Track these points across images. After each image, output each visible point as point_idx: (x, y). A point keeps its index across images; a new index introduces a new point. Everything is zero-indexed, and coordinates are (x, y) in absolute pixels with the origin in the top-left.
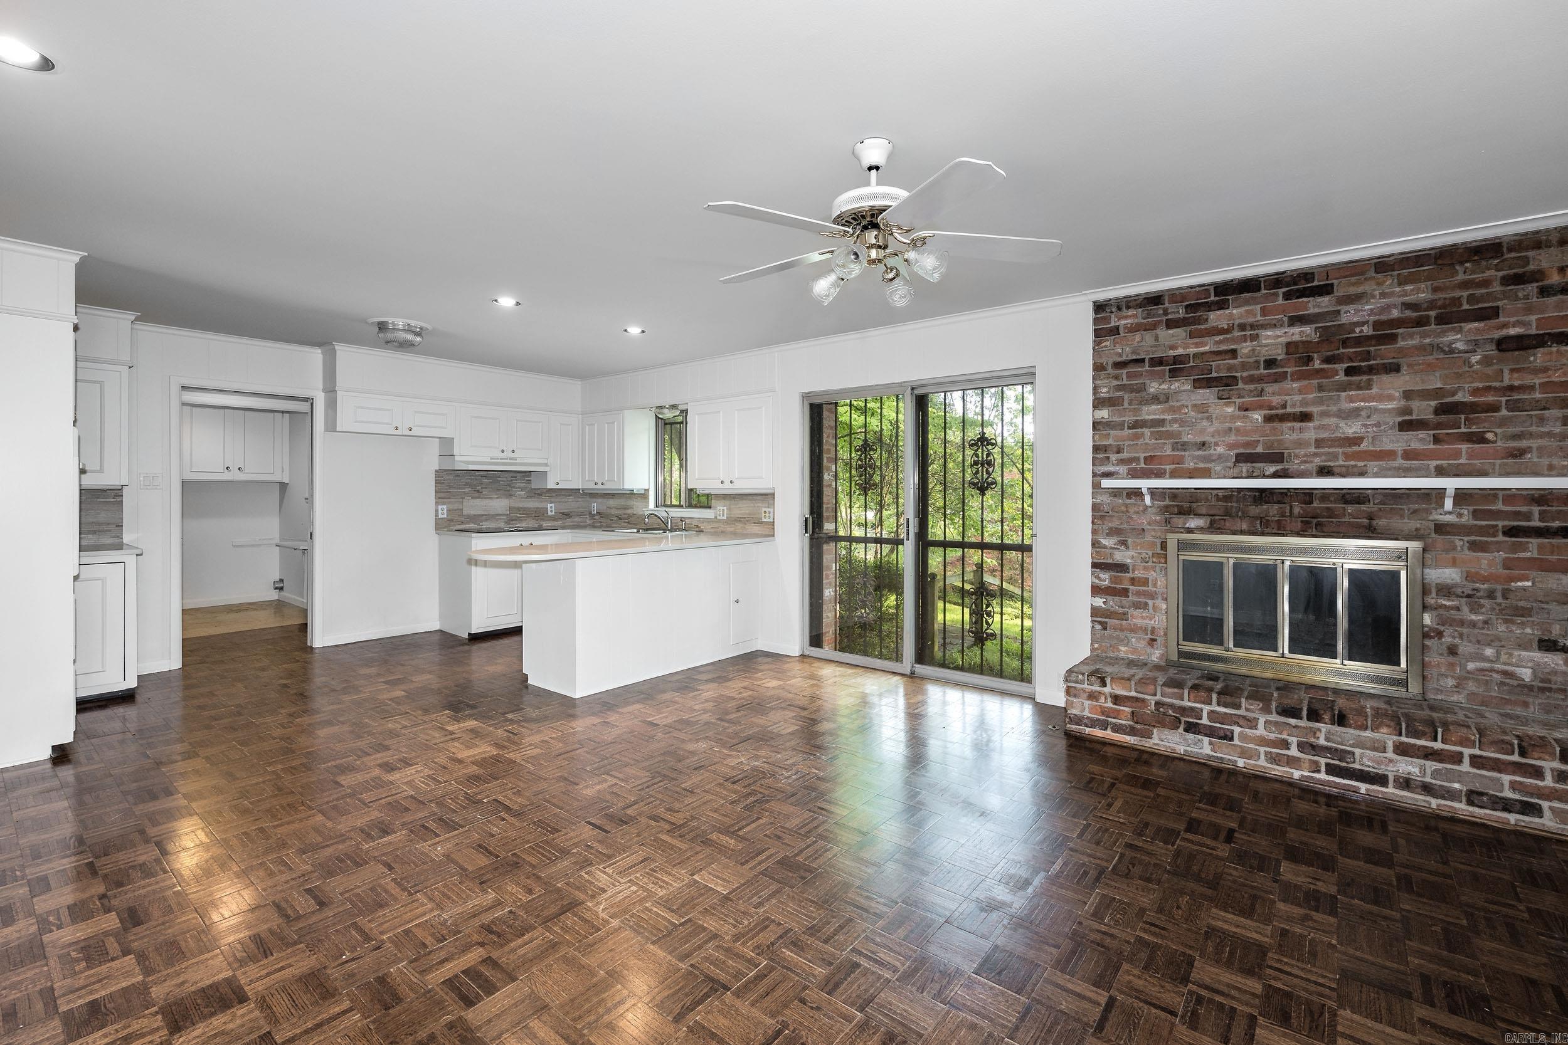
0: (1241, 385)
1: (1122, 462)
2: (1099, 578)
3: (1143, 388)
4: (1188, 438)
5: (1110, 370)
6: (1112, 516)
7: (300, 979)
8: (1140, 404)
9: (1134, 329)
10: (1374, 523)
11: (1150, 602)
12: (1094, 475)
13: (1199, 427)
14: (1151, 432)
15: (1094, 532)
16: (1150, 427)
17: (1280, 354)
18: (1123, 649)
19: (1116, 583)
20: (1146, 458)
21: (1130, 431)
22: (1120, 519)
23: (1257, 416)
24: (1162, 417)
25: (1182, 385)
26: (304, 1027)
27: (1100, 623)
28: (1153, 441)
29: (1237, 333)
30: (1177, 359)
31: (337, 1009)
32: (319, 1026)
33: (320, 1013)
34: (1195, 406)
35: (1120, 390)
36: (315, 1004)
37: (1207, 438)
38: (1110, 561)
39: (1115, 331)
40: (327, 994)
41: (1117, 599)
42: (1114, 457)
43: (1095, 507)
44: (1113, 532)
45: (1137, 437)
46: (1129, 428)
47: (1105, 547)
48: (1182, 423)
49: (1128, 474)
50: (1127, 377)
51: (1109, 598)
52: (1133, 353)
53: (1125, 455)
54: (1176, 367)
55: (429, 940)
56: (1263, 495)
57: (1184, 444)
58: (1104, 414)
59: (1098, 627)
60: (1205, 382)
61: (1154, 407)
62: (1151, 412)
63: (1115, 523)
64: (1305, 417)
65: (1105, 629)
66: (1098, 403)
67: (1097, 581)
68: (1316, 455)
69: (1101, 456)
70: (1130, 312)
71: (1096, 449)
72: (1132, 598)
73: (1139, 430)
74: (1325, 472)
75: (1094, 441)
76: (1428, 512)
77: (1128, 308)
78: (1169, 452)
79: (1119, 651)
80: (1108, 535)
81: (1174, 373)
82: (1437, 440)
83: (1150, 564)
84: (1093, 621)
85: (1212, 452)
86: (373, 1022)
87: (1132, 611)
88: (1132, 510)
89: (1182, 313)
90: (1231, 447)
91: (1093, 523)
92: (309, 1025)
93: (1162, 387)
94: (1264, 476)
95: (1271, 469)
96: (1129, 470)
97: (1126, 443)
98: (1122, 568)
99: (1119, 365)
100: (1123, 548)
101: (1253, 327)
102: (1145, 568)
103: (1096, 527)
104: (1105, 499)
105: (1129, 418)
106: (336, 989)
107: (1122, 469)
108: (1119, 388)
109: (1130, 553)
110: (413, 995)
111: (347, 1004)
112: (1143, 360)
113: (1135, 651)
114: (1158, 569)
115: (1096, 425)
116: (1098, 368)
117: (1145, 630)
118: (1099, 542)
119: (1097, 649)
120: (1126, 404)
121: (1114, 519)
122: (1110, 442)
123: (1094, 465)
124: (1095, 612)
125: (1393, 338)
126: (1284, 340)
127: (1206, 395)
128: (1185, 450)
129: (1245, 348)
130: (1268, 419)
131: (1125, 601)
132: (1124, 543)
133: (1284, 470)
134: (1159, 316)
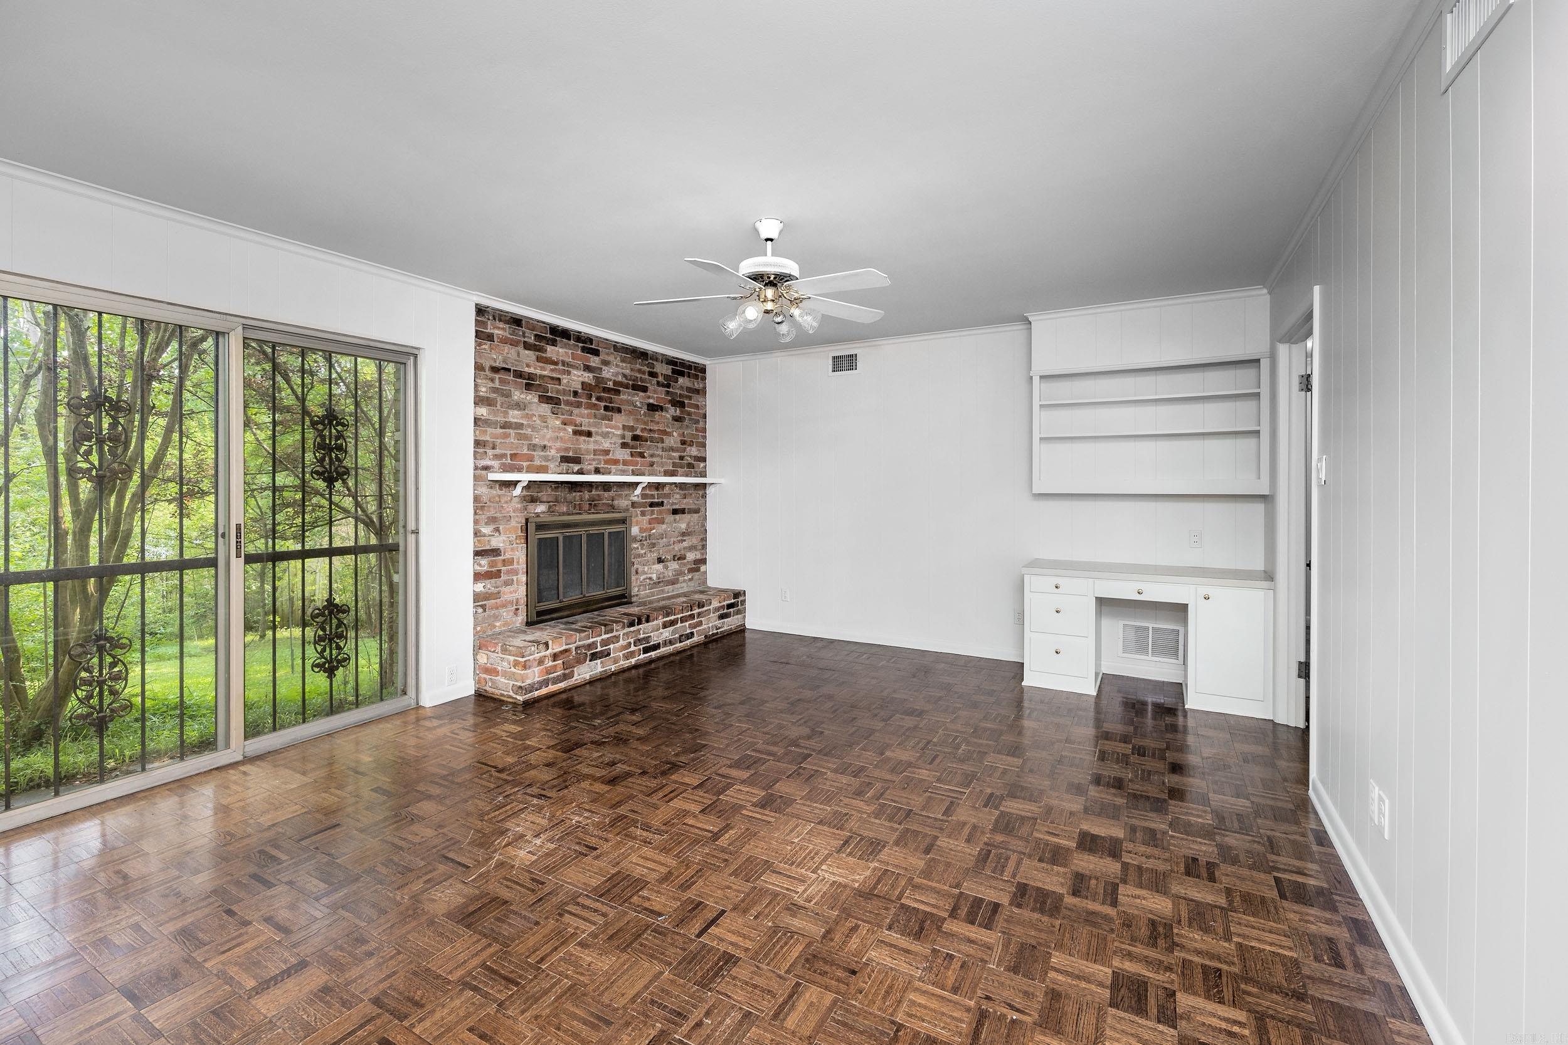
0: (562, 406)
1: (497, 457)
2: (480, 565)
3: (508, 395)
4: (536, 441)
5: (488, 373)
6: (489, 507)
7: (1059, 1033)
8: (508, 408)
9: (504, 341)
10: (616, 502)
11: (515, 578)
12: (476, 468)
13: (542, 433)
14: (516, 433)
15: (476, 522)
16: (515, 429)
17: (578, 388)
18: (498, 624)
19: (493, 567)
20: (511, 455)
21: (501, 431)
22: (495, 508)
23: (570, 429)
24: (521, 421)
25: (532, 397)
26: (1088, 986)
27: (481, 606)
28: (516, 441)
29: (560, 367)
30: (531, 377)
31: (1060, 977)
32: (1078, 977)
33: (1071, 986)
34: (540, 416)
35: (494, 392)
36: (1068, 997)
37: (546, 443)
38: (488, 548)
39: (490, 337)
40: (1054, 995)
41: (493, 581)
42: (490, 452)
43: (476, 499)
44: (493, 520)
45: (507, 436)
46: (501, 428)
47: (484, 536)
48: (533, 428)
49: (500, 468)
50: (500, 382)
51: (488, 581)
52: (504, 361)
53: (498, 451)
54: (529, 382)
55: (956, 965)
56: (573, 486)
57: (535, 445)
58: (483, 411)
59: (480, 610)
60: (546, 399)
61: (516, 412)
62: (514, 416)
63: (492, 513)
64: (589, 434)
65: (485, 611)
66: (479, 401)
67: (479, 568)
68: (594, 460)
69: (481, 450)
70: (501, 325)
71: (477, 443)
72: (503, 577)
73: (507, 430)
74: (597, 471)
75: (475, 436)
76: (629, 495)
77: (500, 320)
78: (525, 451)
79: (495, 627)
80: (486, 524)
81: (528, 387)
82: (632, 455)
83: (515, 545)
84: (475, 607)
85: (548, 453)
86: (1049, 947)
87: (503, 589)
88: (503, 501)
89: (532, 340)
90: (558, 450)
91: (475, 513)
92: (1083, 985)
93: (522, 396)
94: (574, 473)
95: (576, 468)
96: (503, 464)
97: (499, 441)
98: (495, 552)
99: (495, 370)
100: (497, 534)
101: (569, 365)
102: (512, 550)
103: (477, 517)
104: (483, 490)
105: (500, 419)
106: (1046, 993)
107: (496, 464)
108: (495, 390)
109: (503, 538)
110: (1014, 939)
111: (1052, 974)
112: (509, 370)
113: (506, 624)
114: (520, 549)
115: (477, 421)
116: (479, 367)
117: (511, 603)
118: (480, 531)
119: (479, 631)
120: (499, 407)
121: (492, 509)
122: (488, 438)
123: (475, 458)
124: (477, 597)
125: (618, 392)
126: (581, 379)
127: (546, 408)
128: (534, 450)
129: (565, 379)
130: (575, 433)
131: (499, 581)
132: (497, 530)
133: (582, 469)
134: (520, 336)
